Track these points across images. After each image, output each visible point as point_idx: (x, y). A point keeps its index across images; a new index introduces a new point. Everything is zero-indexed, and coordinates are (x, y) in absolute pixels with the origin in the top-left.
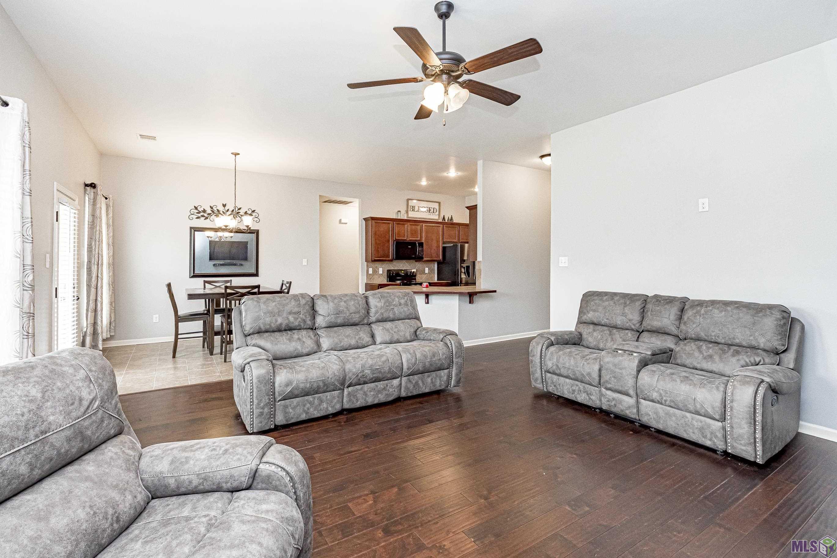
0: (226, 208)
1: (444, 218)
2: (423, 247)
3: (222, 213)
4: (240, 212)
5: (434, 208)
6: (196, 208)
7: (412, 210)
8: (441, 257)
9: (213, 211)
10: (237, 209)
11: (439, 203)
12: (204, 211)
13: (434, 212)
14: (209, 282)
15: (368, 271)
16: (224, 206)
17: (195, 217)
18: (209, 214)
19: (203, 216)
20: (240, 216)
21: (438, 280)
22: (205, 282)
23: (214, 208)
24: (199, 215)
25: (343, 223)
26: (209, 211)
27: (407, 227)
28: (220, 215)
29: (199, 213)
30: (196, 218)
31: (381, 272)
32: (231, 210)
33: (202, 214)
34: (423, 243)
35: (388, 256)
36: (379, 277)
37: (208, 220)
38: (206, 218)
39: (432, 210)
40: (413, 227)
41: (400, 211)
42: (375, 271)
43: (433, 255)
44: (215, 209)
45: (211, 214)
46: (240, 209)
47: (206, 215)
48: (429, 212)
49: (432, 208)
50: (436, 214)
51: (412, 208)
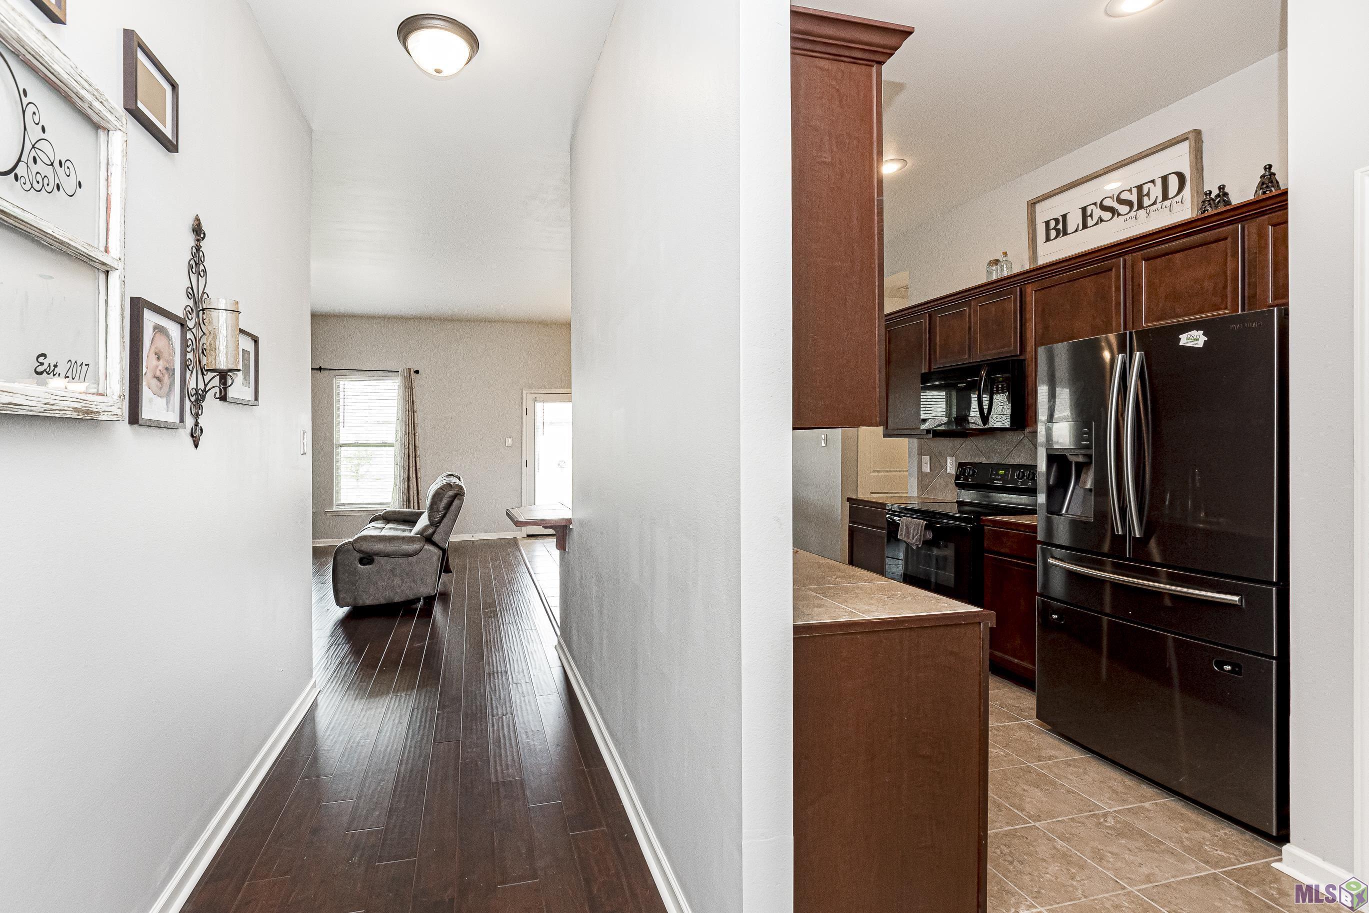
5: (1165, 179)
11: (1194, 137)
15: (920, 464)
27: (970, 315)
31: (951, 469)
36: (947, 484)
39: (1156, 191)
40: (993, 307)
41: (997, 261)
48: (1140, 206)
49: (1153, 182)
50: (1179, 198)
51: (1055, 228)
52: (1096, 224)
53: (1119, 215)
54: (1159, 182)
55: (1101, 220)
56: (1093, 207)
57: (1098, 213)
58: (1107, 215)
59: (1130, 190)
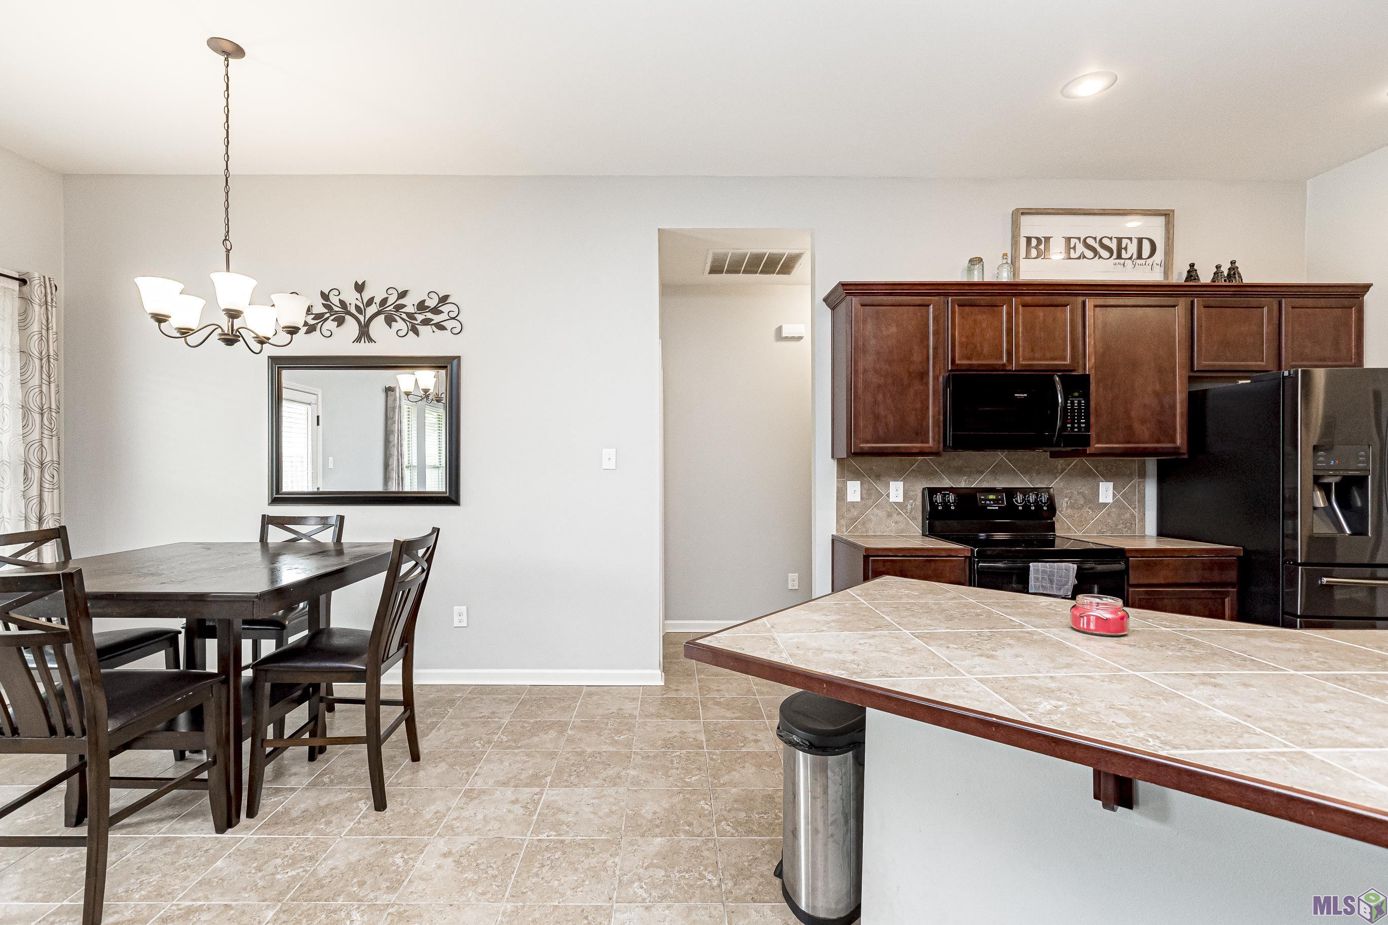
0: (366, 296)
1: (1192, 273)
2: (1086, 395)
3: (353, 310)
4: (404, 306)
5: (1140, 241)
7: (1034, 253)
8: (1180, 440)
9: (328, 307)
10: (395, 296)
11: (1168, 215)
13: (1140, 256)
15: (841, 494)
16: (360, 288)
18: (318, 316)
20: (404, 316)
21: (1161, 533)
23: (332, 297)
25: (787, 339)
26: (318, 306)
27: (1009, 314)
28: (348, 317)
31: (896, 499)
32: (377, 300)
34: (1087, 378)
35: (920, 434)
36: (889, 515)
37: (317, 335)
38: (311, 330)
39: (1133, 249)
40: (1040, 312)
41: (980, 260)
42: (875, 494)
43: (1137, 426)
44: (335, 300)
45: (323, 314)
46: (403, 295)
47: (309, 318)
48: (1119, 257)
49: (1130, 239)
50: (1150, 261)
51: (1036, 247)
52: (1079, 258)
53: (1100, 257)
54: (1135, 241)
55: (1082, 256)
56: (1077, 241)
57: (1080, 248)
58: (1089, 254)
59: (1111, 239)
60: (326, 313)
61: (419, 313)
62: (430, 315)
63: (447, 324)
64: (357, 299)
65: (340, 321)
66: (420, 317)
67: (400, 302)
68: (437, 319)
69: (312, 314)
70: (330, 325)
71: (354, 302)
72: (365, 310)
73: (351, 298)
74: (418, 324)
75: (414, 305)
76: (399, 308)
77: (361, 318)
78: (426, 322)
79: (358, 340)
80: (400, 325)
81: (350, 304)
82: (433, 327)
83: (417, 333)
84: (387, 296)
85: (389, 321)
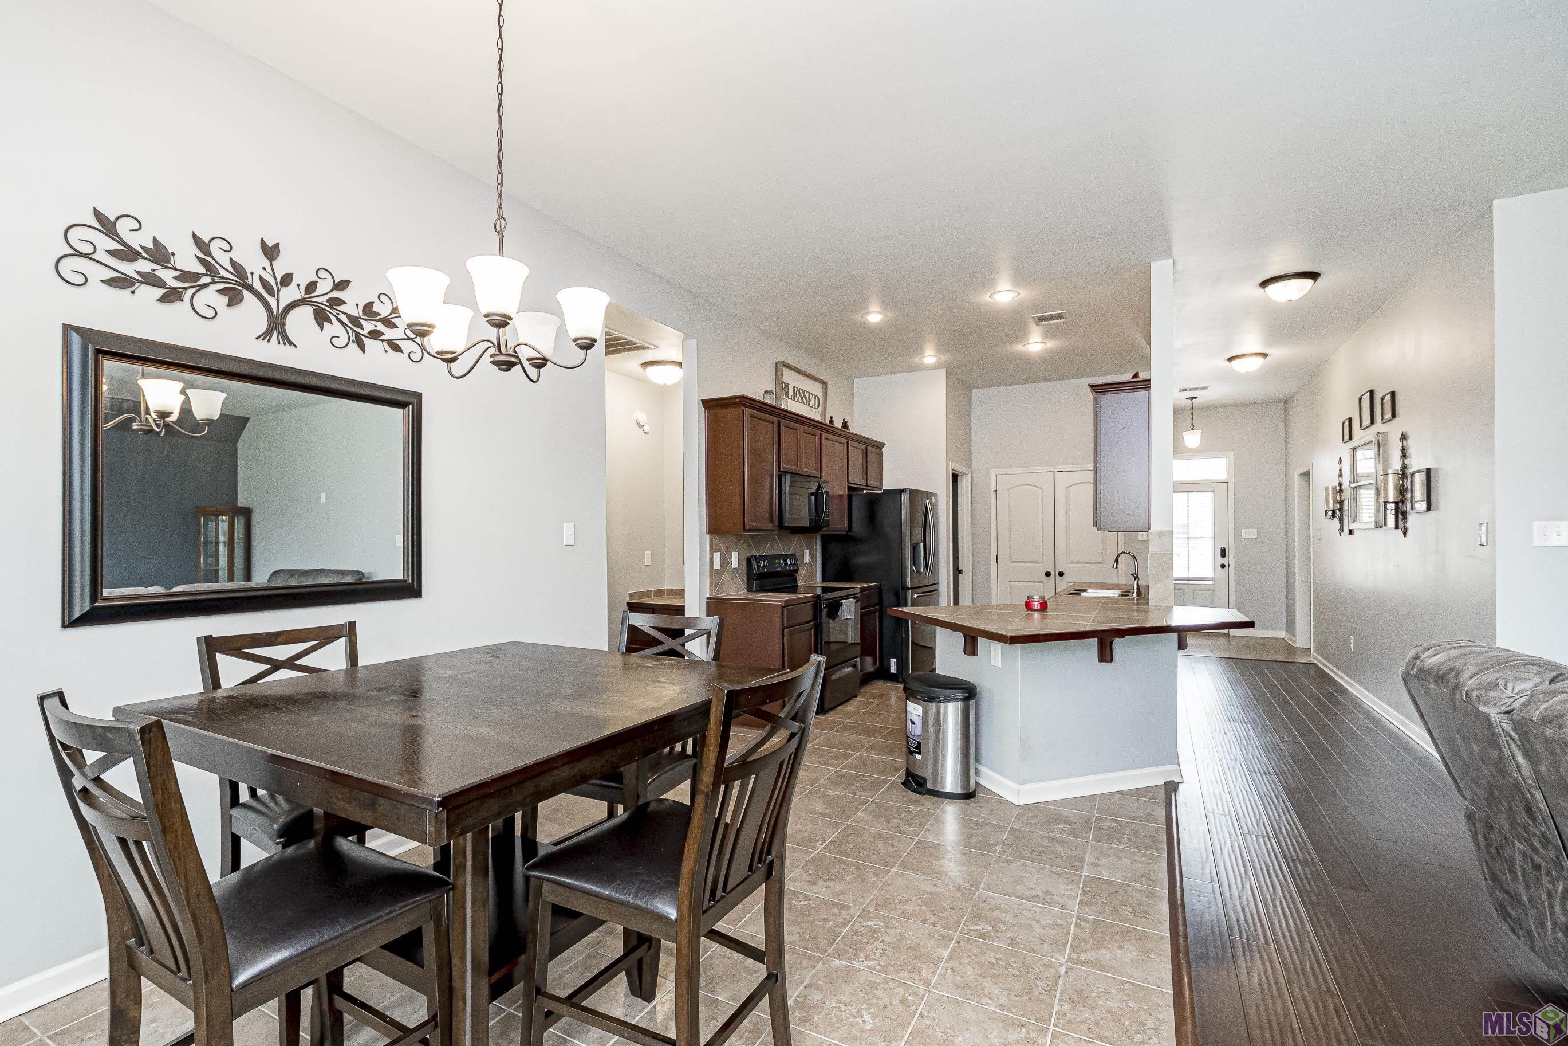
0: (282, 268)
3: (257, 285)
4: (341, 302)
6: (107, 226)
9: (208, 266)
10: (329, 284)
12: (160, 254)
14: (235, 646)
15: (712, 561)
16: (271, 252)
17: (97, 273)
18: (186, 276)
19: (151, 280)
20: (343, 317)
22: (211, 647)
23: (215, 250)
24: (129, 269)
26: (187, 259)
28: (247, 294)
29: (129, 254)
30: (108, 282)
31: (735, 564)
32: (302, 279)
33: (145, 266)
36: (732, 579)
37: (181, 308)
38: (172, 296)
42: (725, 561)
44: (221, 257)
45: (197, 276)
46: (342, 285)
47: (167, 276)
50: (818, 410)
53: (803, 403)
55: (798, 401)
60: (203, 275)
61: (366, 320)
62: (381, 327)
63: (404, 345)
64: (264, 269)
65: (234, 298)
66: (368, 326)
67: (336, 294)
68: (389, 334)
69: (175, 269)
70: (210, 297)
71: (258, 272)
72: (279, 291)
73: (255, 265)
74: (364, 336)
75: (357, 305)
76: (335, 302)
77: (272, 301)
78: (375, 335)
79: (266, 335)
80: (334, 328)
81: (252, 273)
82: (385, 344)
83: (362, 347)
84: (316, 279)
85: (321, 318)
